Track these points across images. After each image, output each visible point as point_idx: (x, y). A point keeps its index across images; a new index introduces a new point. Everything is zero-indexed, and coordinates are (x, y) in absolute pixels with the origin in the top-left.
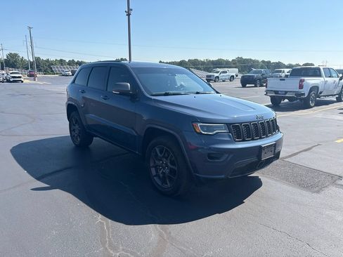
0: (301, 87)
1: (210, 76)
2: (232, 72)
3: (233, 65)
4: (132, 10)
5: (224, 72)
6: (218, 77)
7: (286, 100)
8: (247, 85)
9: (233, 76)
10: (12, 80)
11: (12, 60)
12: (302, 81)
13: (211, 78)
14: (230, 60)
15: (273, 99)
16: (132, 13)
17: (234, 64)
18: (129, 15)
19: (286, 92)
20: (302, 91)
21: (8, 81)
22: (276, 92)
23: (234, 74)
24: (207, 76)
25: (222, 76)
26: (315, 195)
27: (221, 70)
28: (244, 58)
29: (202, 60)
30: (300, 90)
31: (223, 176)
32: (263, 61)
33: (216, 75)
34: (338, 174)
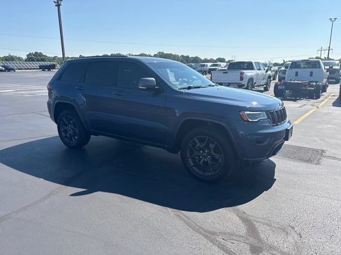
0: (242, 79)
12: (242, 74)
18: (58, 5)
28: (165, 53)
30: (241, 82)
32: (182, 56)
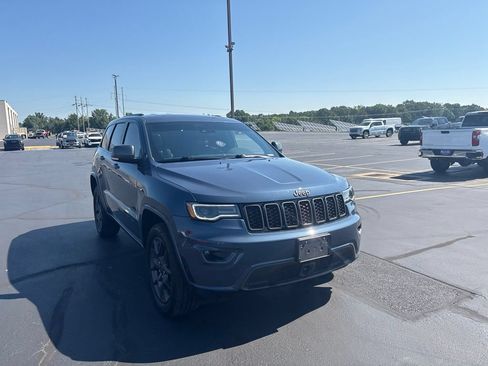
0: (475, 142)
1: (356, 130)
2: (391, 124)
3: (398, 113)
4: (234, 43)
5: (376, 124)
6: (368, 131)
7: (457, 164)
8: (410, 142)
9: (391, 129)
10: (90, 144)
11: (98, 118)
12: (476, 134)
13: (358, 133)
14: (395, 105)
15: (434, 162)
16: (234, 47)
17: (400, 111)
18: (230, 51)
19: (452, 151)
20: (477, 149)
21: (87, 146)
22: (436, 152)
23: (393, 126)
24: (352, 130)
25: (373, 129)
26: (407, 324)
27: (372, 121)
28: (416, 101)
29: (352, 107)
30: (475, 148)
31: (230, 288)
32: (447, 105)
33: (365, 128)
34: (471, 288)
